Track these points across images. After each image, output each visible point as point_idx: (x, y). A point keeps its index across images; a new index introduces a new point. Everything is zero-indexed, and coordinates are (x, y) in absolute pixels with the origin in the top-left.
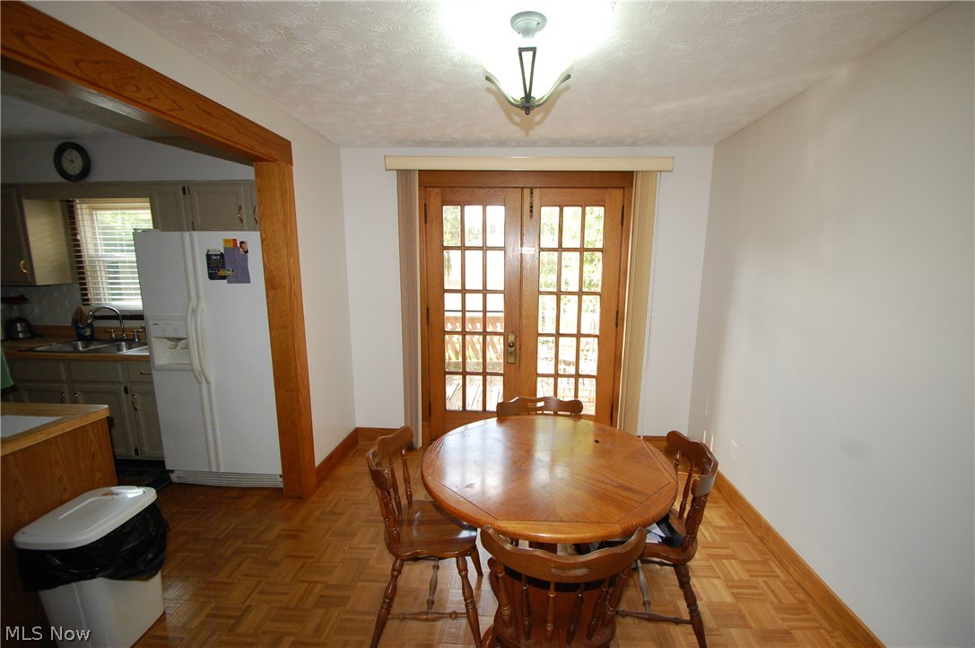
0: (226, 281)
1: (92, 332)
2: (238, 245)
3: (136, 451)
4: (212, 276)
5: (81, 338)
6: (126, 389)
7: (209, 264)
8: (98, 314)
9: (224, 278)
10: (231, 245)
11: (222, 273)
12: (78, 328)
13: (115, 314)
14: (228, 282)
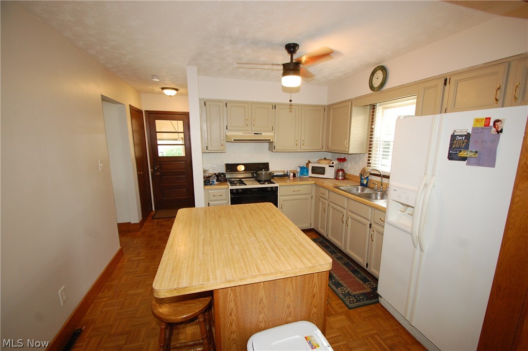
0: (465, 162)
1: (367, 182)
2: (491, 124)
3: (367, 265)
4: (451, 157)
5: (362, 184)
6: (371, 225)
7: (451, 145)
8: (372, 172)
9: (464, 159)
10: (482, 125)
11: (463, 154)
12: (361, 178)
13: (379, 174)
14: (467, 164)
